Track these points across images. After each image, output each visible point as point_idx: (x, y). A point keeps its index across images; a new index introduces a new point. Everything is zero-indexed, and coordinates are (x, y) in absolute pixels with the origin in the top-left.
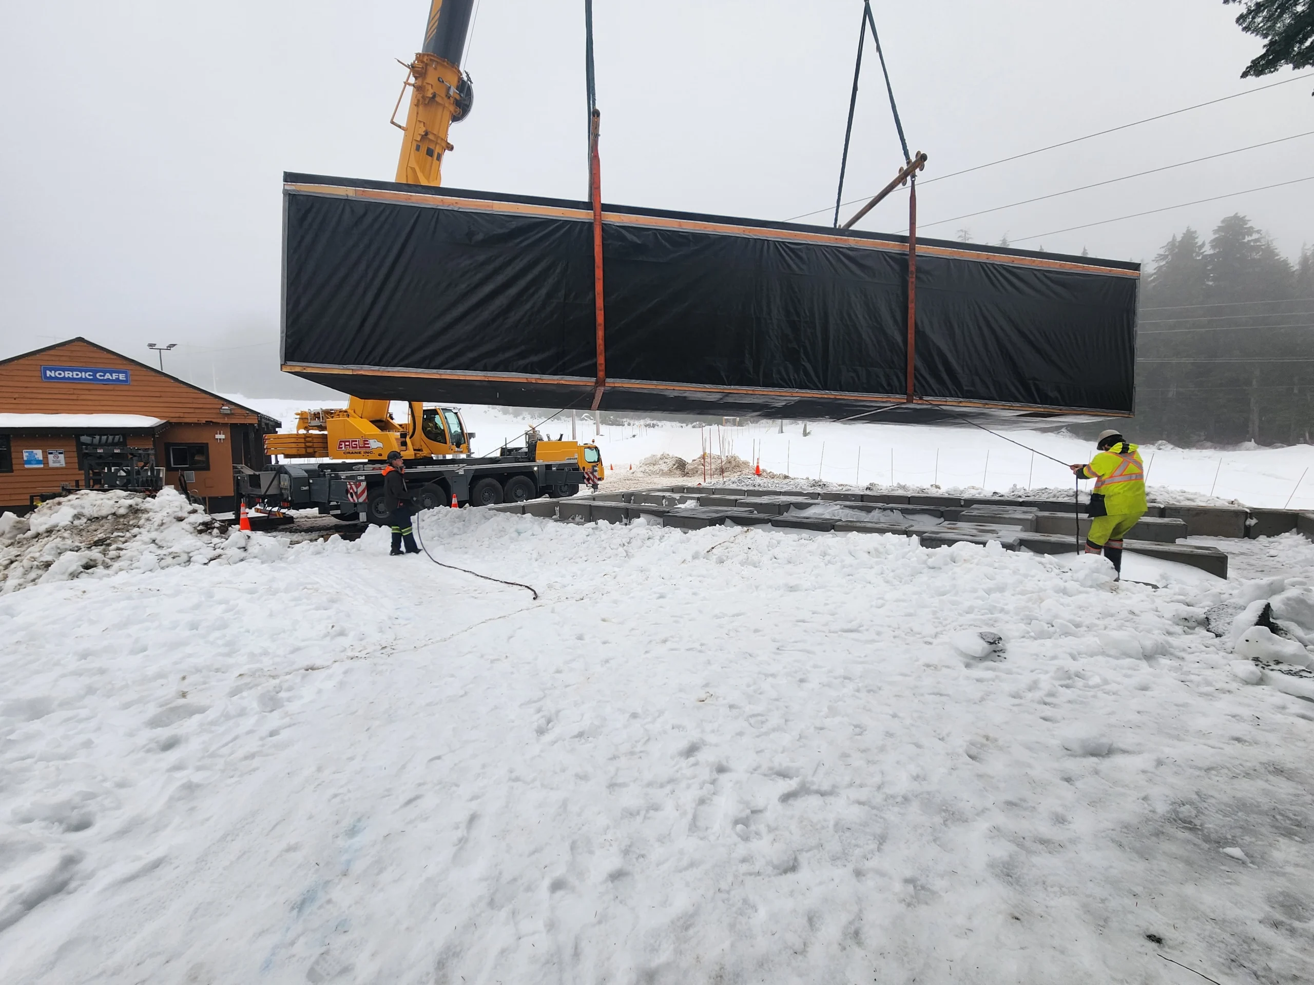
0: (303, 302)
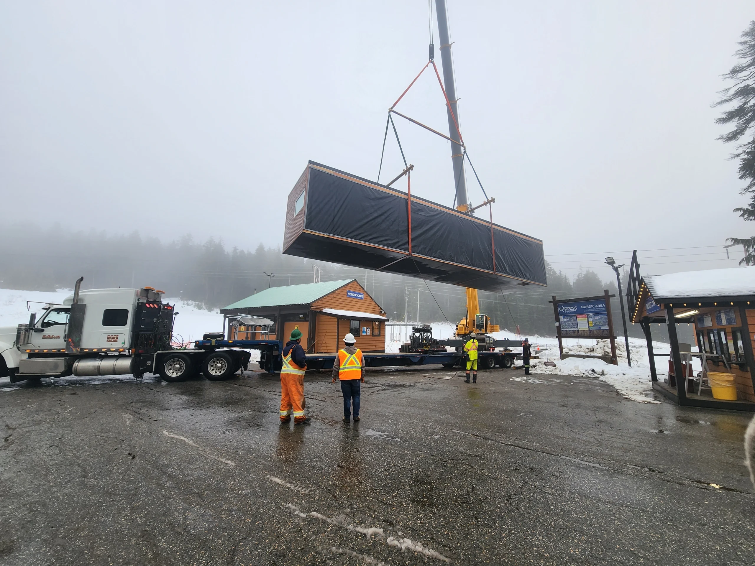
0: (313, 208)
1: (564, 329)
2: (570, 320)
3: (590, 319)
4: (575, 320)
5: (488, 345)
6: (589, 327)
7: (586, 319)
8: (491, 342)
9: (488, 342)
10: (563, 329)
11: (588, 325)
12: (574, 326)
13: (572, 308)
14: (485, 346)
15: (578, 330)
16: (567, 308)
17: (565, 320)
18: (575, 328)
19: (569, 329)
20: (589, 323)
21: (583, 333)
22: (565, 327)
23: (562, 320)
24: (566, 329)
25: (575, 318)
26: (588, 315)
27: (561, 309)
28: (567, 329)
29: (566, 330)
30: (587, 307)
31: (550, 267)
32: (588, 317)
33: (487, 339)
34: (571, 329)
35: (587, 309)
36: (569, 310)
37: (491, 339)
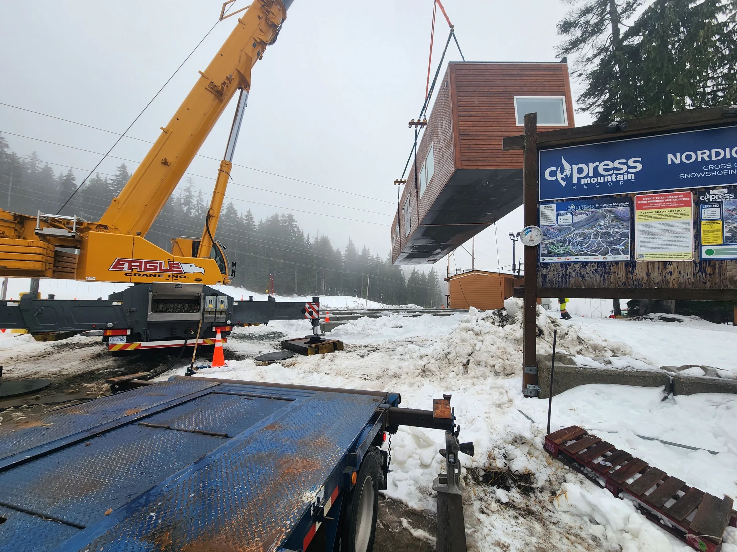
1: (555, 259)
2: (593, 220)
3: (707, 213)
4: (620, 219)
5: (210, 319)
6: (698, 245)
7: (690, 210)
8: (222, 306)
9: (210, 307)
10: (547, 260)
11: (697, 237)
12: (615, 243)
13: (616, 164)
14: (198, 322)
15: (631, 264)
16: (589, 169)
17: (567, 219)
18: (616, 252)
19: (582, 259)
20: (704, 227)
21: (656, 276)
22: (562, 250)
23: (553, 222)
24: (563, 259)
25: (623, 209)
26: (698, 193)
27: (553, 174)
28: (572, 259)
29: (565, 265)
30: (702, 155)
31: (295, 223)
32: (699, 205)
33: (210, 298)
34: (591, 259)
35: (697, 166)
36: (597, 174)
37: (220, 298)
